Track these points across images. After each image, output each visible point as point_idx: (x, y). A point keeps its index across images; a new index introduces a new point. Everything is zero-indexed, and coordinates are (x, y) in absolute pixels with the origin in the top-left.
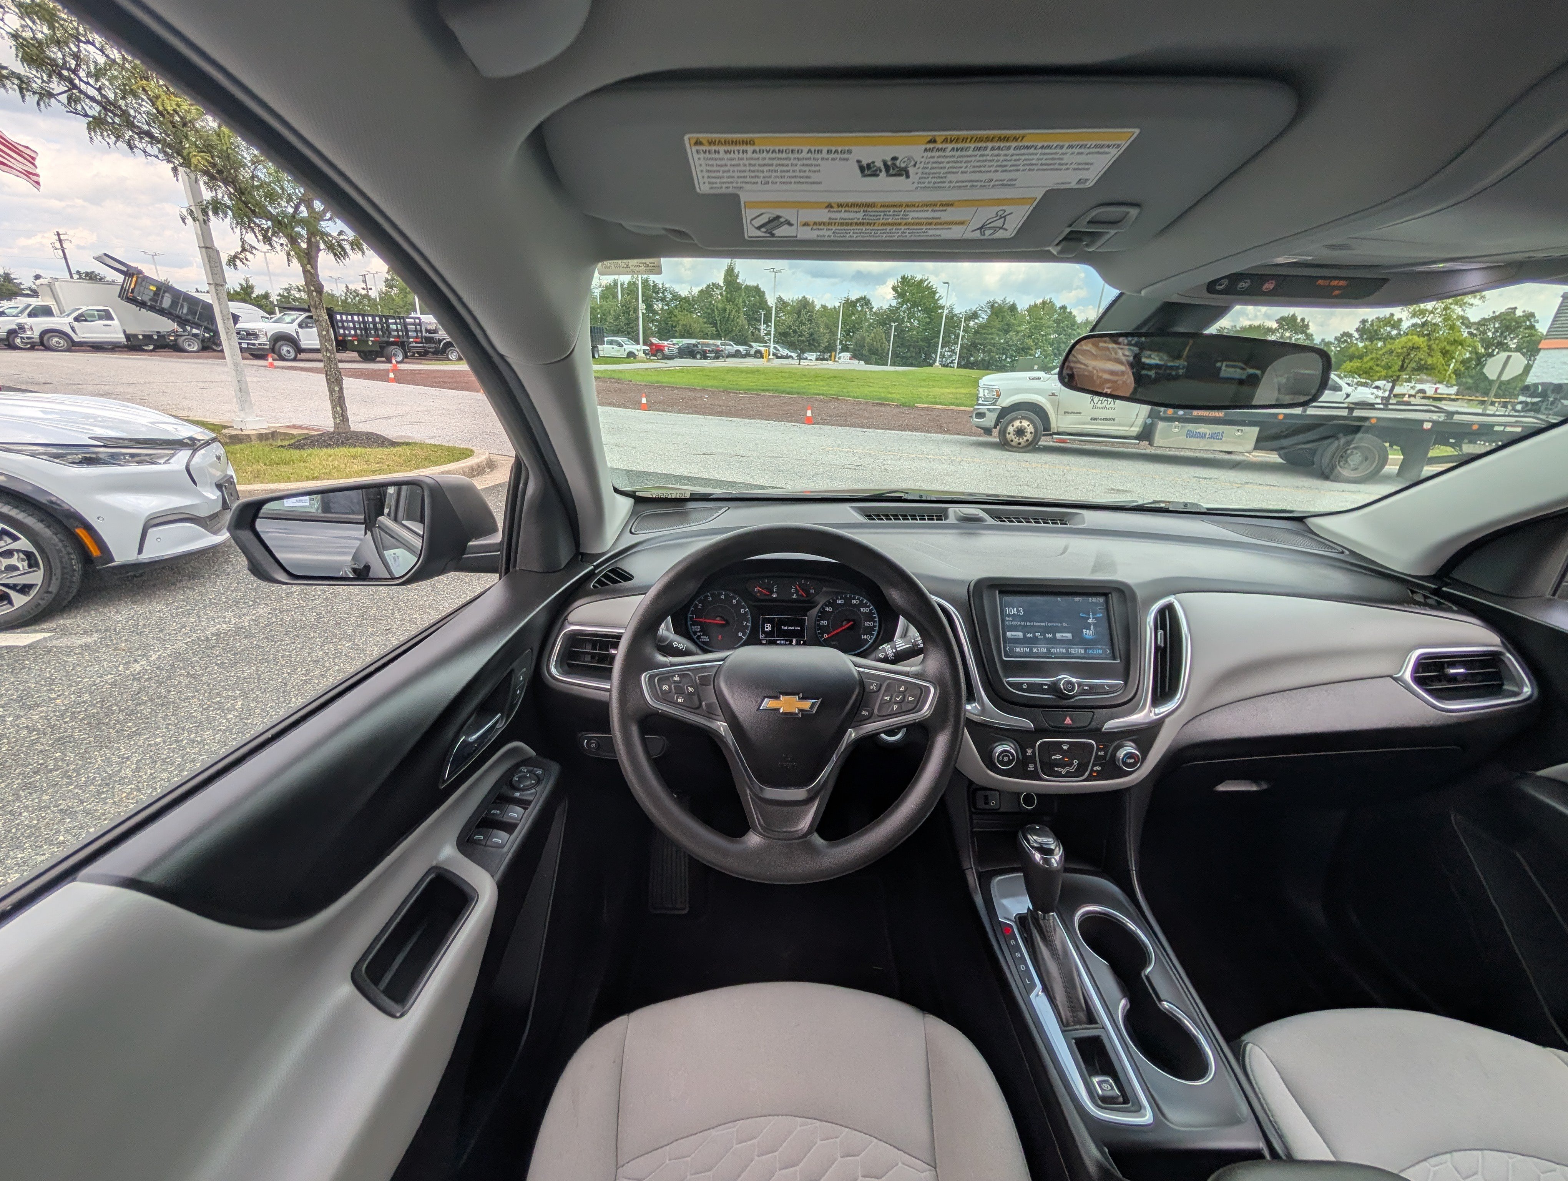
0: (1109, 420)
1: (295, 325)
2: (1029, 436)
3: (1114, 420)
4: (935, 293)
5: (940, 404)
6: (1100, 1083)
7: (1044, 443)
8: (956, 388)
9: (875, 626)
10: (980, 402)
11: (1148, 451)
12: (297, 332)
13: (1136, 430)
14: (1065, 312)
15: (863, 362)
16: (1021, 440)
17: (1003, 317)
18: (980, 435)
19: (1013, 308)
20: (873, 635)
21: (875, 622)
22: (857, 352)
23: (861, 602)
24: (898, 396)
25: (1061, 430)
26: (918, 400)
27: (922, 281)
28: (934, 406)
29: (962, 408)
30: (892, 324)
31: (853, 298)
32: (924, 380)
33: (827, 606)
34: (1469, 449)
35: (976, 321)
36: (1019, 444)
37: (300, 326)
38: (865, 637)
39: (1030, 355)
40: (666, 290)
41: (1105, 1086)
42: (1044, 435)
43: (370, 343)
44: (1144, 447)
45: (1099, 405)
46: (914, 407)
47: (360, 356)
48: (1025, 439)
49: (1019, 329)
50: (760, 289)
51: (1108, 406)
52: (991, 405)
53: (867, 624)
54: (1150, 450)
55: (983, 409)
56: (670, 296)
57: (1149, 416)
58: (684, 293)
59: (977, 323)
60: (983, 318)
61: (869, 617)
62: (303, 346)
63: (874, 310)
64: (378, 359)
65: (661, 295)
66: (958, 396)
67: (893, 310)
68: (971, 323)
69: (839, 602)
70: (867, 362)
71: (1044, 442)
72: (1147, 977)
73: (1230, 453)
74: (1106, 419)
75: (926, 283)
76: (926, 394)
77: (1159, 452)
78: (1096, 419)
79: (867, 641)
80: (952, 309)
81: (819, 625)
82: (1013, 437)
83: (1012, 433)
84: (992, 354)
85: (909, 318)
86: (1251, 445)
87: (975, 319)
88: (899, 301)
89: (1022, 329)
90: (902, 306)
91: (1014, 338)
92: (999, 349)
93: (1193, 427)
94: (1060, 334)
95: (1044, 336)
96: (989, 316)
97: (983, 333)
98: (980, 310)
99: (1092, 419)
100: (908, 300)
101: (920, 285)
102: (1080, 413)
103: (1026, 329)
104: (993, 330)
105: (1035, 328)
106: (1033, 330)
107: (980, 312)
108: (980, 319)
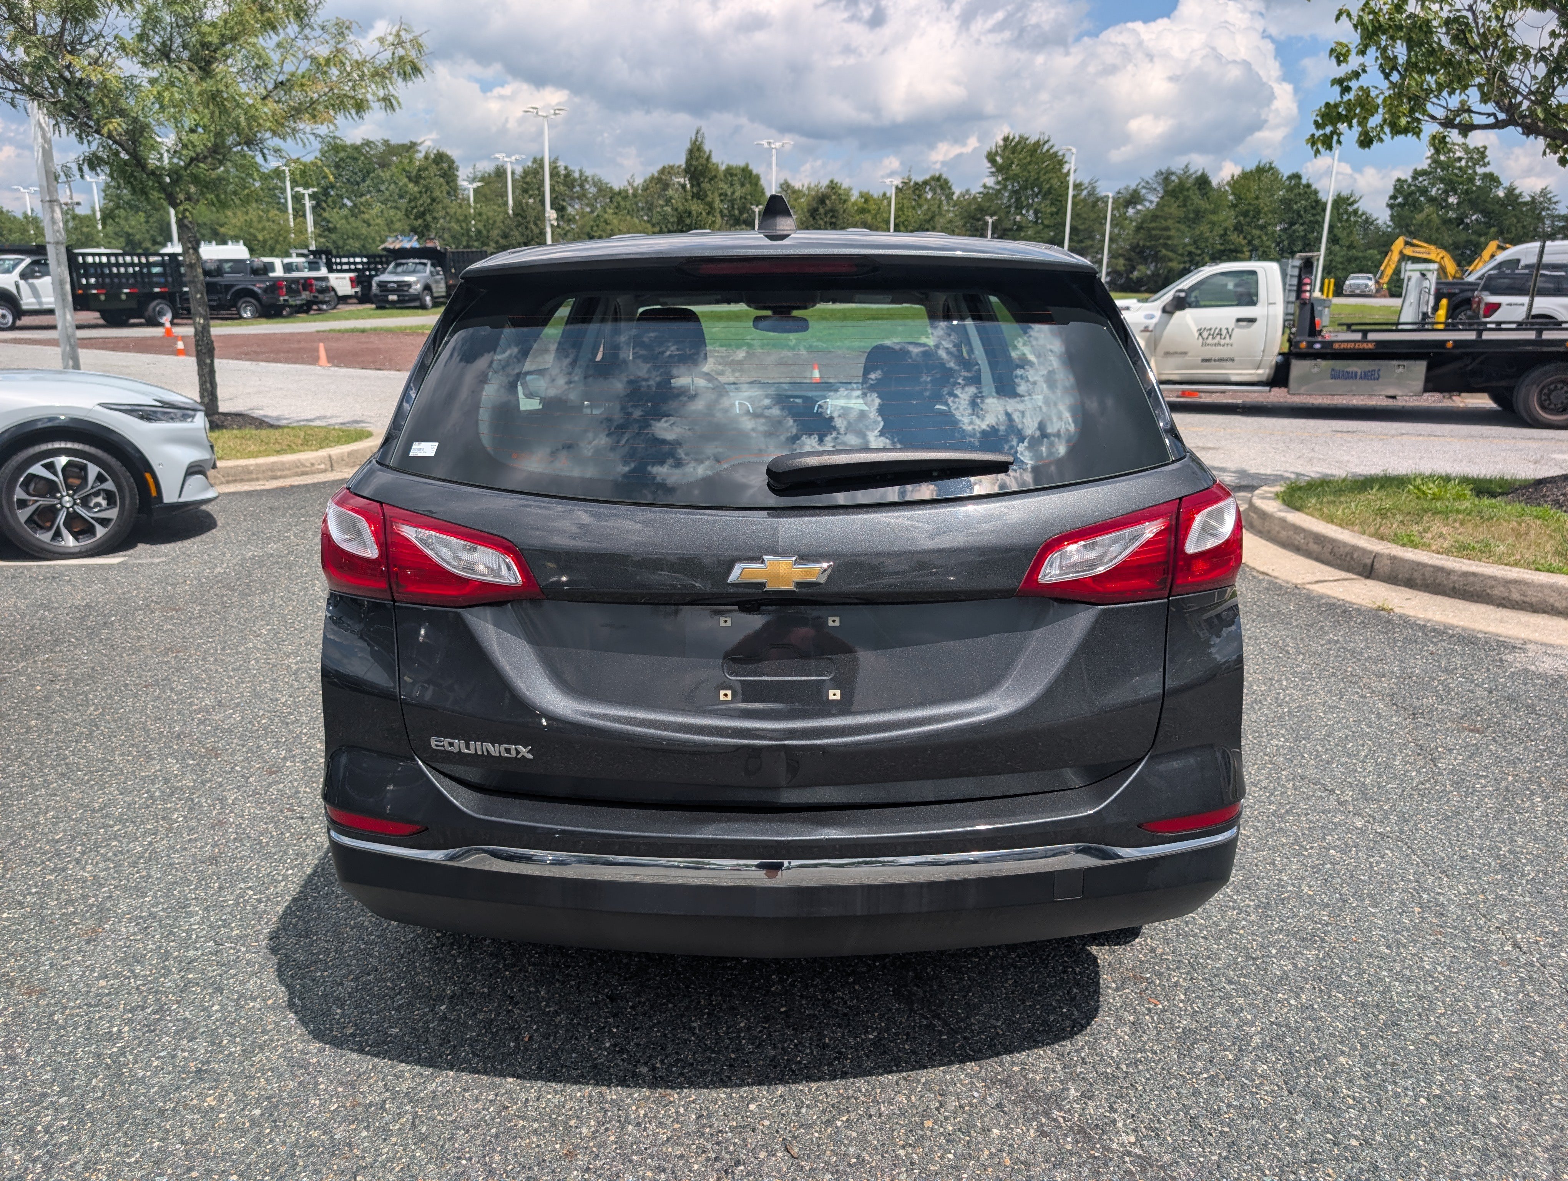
0: (1226, 360)
1: (15, 275)
3: (1232, 360)
4: (1061, 163)
11: (1282, 402)
12: (17, 287)
13: (1263, 373)
14: (1298, 185)
17: (1187, 198)
19: (1203, 182)
27: (1038, 145)
30: (987, 218)
31: (920, 179)
35: (1139, 207)
37: (24, 276)
40: (586, 180)
43: (124, 297)
45: (1210, 341)
47: (103, 317)
49: (1214, 218)
50: (751, 173)
51: (1222, 342)
54: (1285, 401)
56: (593, 190)
57: (1281, 354)
58: (617, 184)
59: (1138, 212)
60: (1152, 199)
62: (24, 307)
63: (955, 197)
64: (132, 321)
65: (578, 189)
67: (988, 195)
68: (1131, 211)
73: (1396, 398)
74: (1222, 360)
75: (1046, 148)
78: (1208, 360)
80: (1094, 188)
84: (1171, 264)
85: (1019, 207)
86: (1420, 384)
87: (1136, 203)
88: (1000, 178)
89: (1222, 218)
90: (1005, 187)
91: (1208, 234)
92: (1182, 255)
93: (1339, 364)
94: (1292, 224)
95: (1263, 227)
96: (1162, 198)
97: (1153, 229)
98: (1144, 187)
99: (1204, 360)
100: (1015, 177)
101: (1036, 151)
102: (1185, 353)
103: (1228, 217)
104: (1170, 223)
105: (1245, 214)
106: (1241, 218)
107: (1144, 191)
108: (1146, 204)
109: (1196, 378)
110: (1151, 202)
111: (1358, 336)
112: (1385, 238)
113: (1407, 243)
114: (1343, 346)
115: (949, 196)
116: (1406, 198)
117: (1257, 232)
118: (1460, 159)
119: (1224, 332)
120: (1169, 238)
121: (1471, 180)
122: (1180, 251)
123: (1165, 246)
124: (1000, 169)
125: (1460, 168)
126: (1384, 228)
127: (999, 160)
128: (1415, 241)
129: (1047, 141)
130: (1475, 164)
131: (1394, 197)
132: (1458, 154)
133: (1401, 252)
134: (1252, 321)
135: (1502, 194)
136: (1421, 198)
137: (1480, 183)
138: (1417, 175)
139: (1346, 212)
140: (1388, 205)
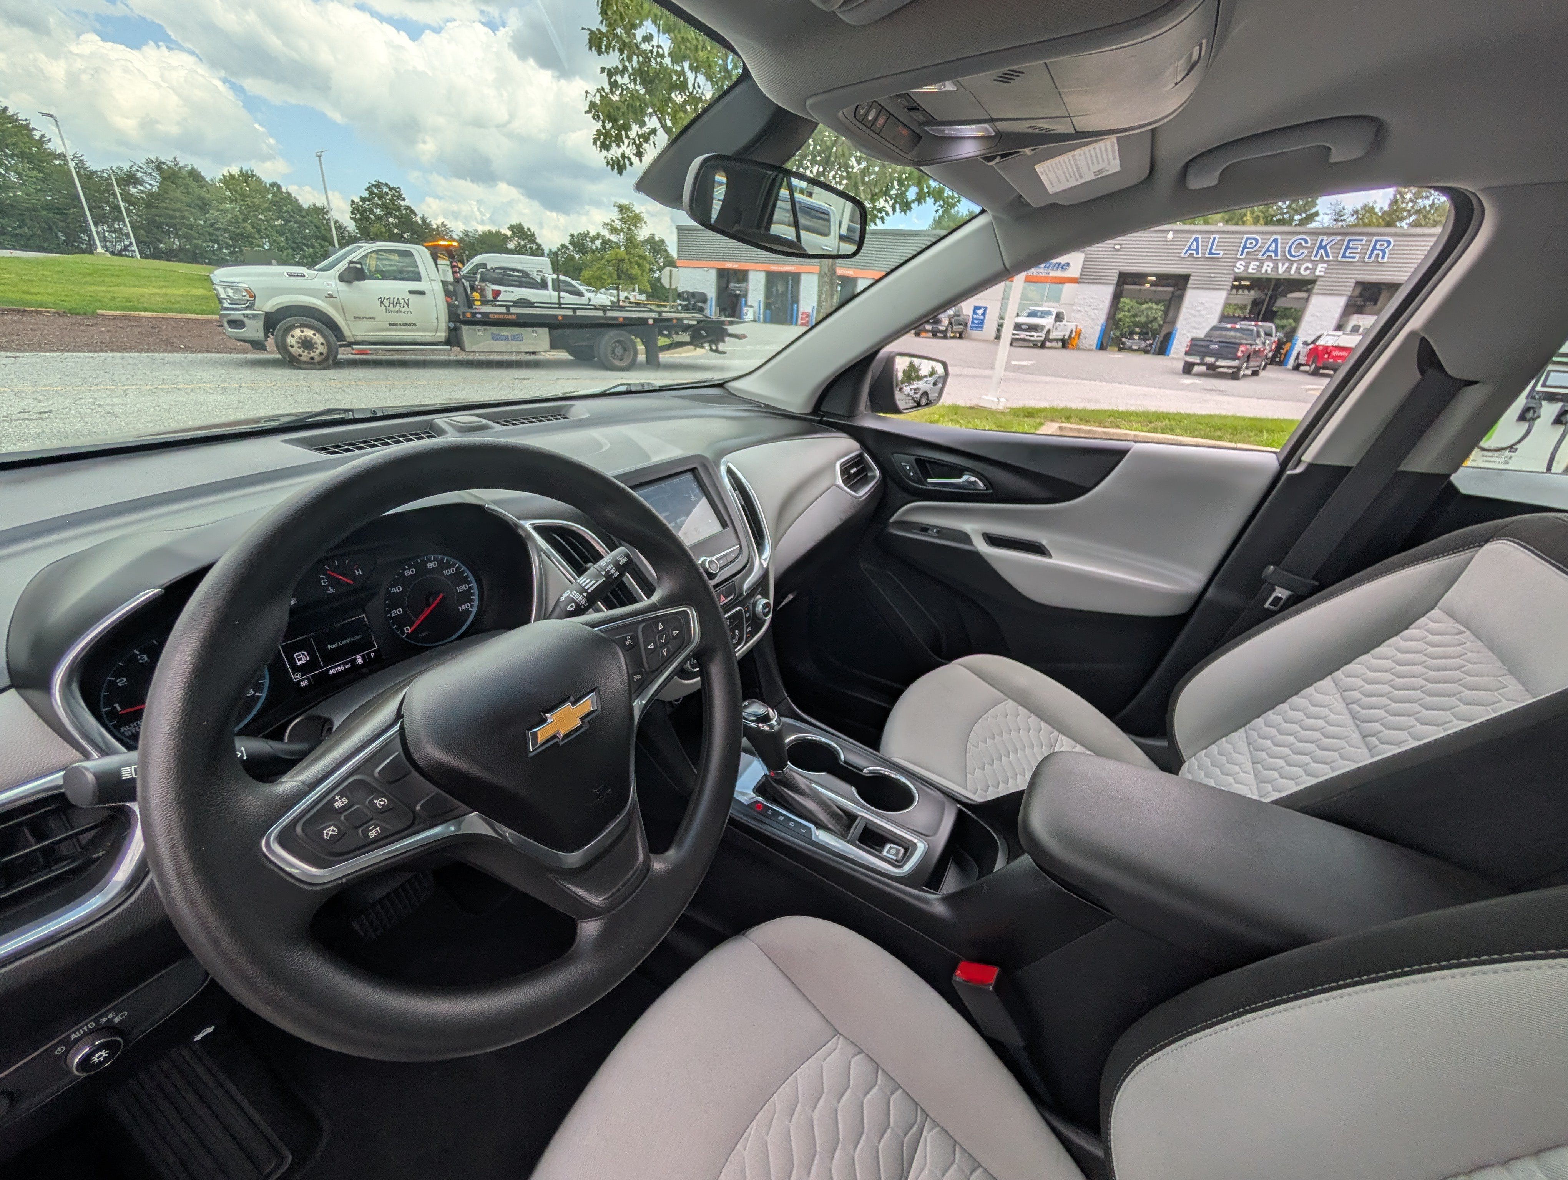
0: (410, 325)
2: (321, 348)
3: (415, 325)
4: (32, 131)
5: (145, 310)
6: (888, 852)
7: (344, 357)
8: (161, 287)
9: (471, 588)
10: (226, 305)
11: (460, 357)
13: (441, 335)
14: (280, 192)
16: (312, 354)
17: (186, 186)
18: (245, 351)
19: (196, 175)
20: (473, 600)
21: (469, 583)
23: (441, 562)
24: (50, 299)
25: (359, 339)
26: (98, 304)
28: (136, 314)
29: (189, 316)
32: (90, 275)
33: (392, 586)
34: (677, 338)
35: (140, 187)
36: (312, 358)
38: (464, 607)
39: (259, 246)
41: (891, 851)
42: (341, 346)
44: (455, 354)
45: (391, 308)
46: (95, 316)
48: (318, 352)
49: (222, 206)
51: (402, 309)
52: (247, 308)
53: (460, 589)
54: (462, 356)
55: (237, 315)
57: (450, 321)
59: (142, 191)
60: (150, 184)
61: (459, 578)
66: (173, 299)
68: (133, 190)
69: (407, 573)
71: (344, 354)
72: (845, 762)
73: (534, 353)
74: (406, 325)
76: (109, 295)
77: (471, 357)
78: (394, 325)
79: (468, 612)
81: (391, 617)
82: (300, 351)
83: (296, 345)
86: (547, 345)
87: (134, 183)
93: (494, 330)
94: (287, 221)
96: (161, 183)
97: (164, 208)
98: (138, 170)
99: (390, 325)
102: (374, 318)
104: (181, 206)
107: (140, 174)
108: (147, 185)
109: (388, 339)
111: (504, 310)
114: (496, 316)
116: (361, 214)
118: (387, 193)
119: (402, 301)
120: (185, 218)
121: (399, 209)
123: (185, 225)
125: (389, 200)
126: (352, 231)
130: (397, 199)
131: (353, 213)
132: (385, 190)
134: (422, 293)
135: (420, 222)
136: (372, 217)
137: (404, 212)
138: (363, 200)
139: (324, 218)
140: (352, 218)
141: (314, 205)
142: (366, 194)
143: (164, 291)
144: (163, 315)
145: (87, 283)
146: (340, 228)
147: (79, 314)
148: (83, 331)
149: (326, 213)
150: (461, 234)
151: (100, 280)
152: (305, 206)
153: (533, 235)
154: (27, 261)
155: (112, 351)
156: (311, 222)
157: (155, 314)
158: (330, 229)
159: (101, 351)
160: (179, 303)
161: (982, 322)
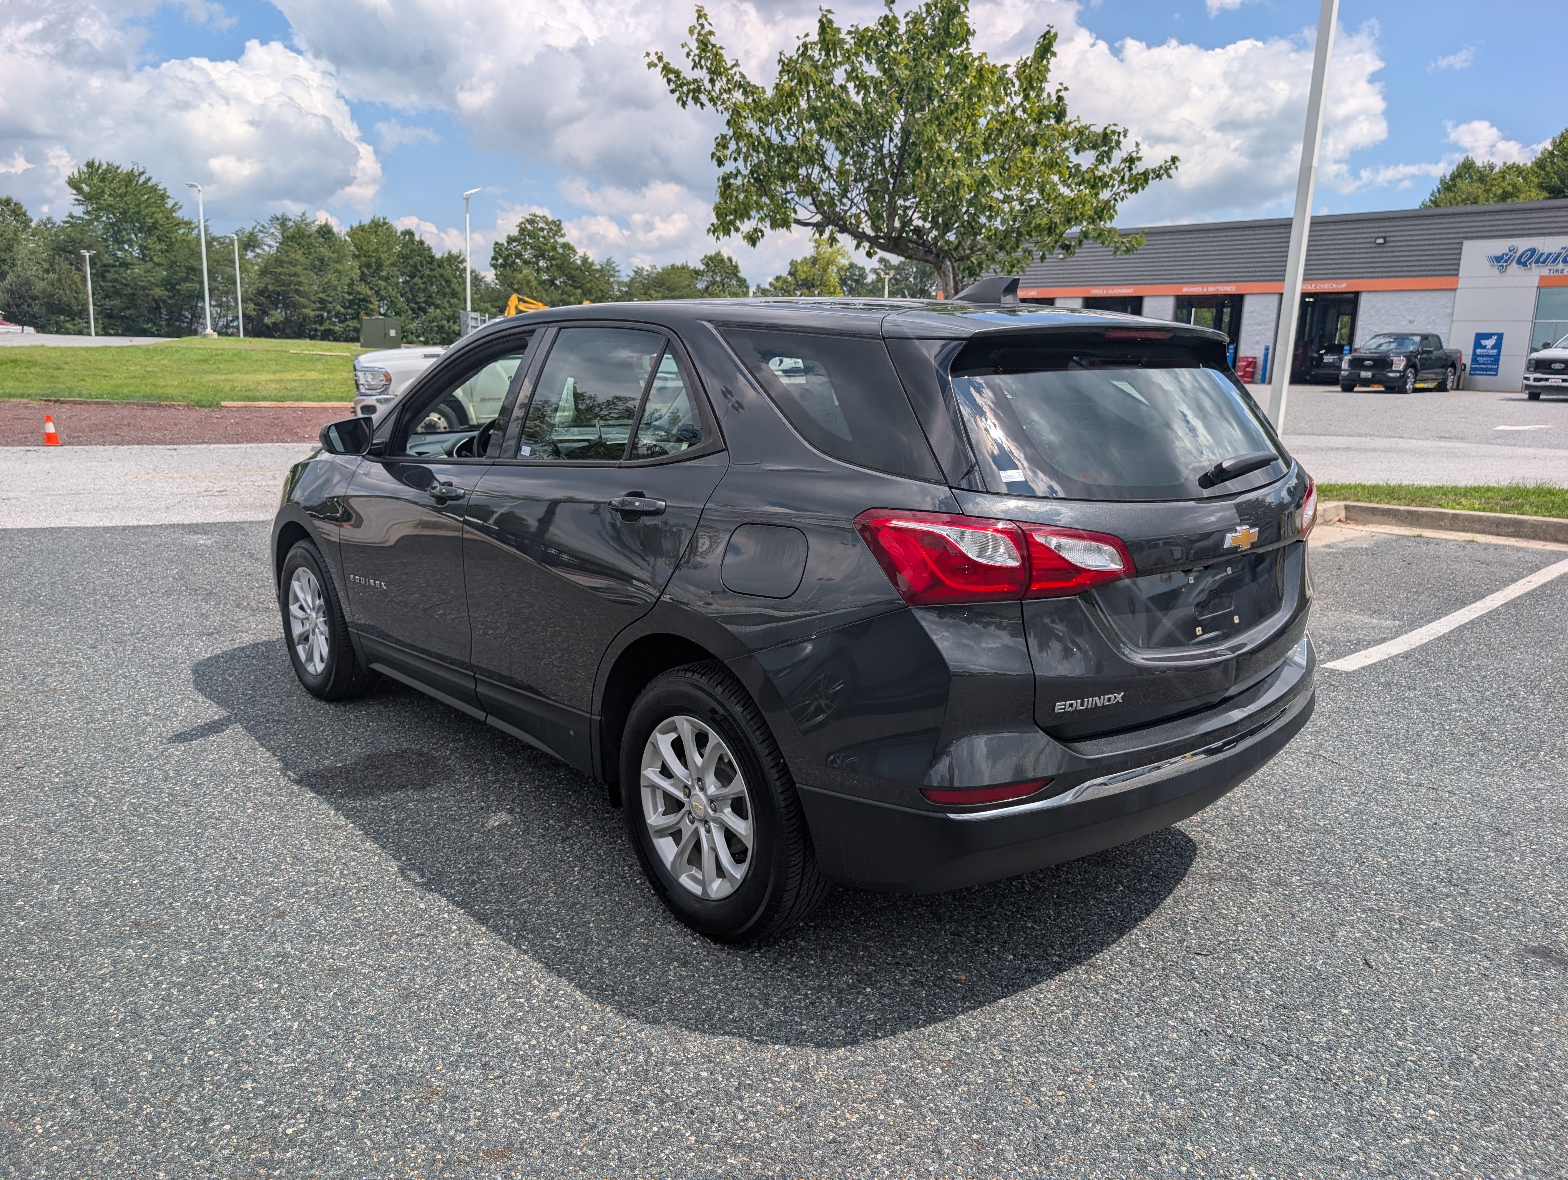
4: (163, 197)
5: (264, 399)
8: (275, 372)
10: (363, 390)
14: (412, 240)
15: (29, 330)
17: (310, 245)
19: (324, 231)
22: (14, 309)
24: (178, 391)
26: (220, 395)
27: (132, 175)
28: (257, 404)
30: (84, 252)
32: (205, 361)
35: (258, 251)
49: (340, 267)
52: (380, 394)
55: (371, 400)
59: (258, 256)
60: (270, 245)
63: (33, 225)
66: (288, 386)
67: (78, 226)
68: (252, 256)
70: (41, 328)
75: (142, 179)
76: (229, 385)
84: (305, 311)
85: (119, 242)
87: (254, 247)
88: (90, 208)
89: (347, 267)
90: (97, 218)
91: (336, 283)
92: (314, 302)
94: (412, 277)
95: (386, 279)
96: (281, 243)
97: (280, 274)
98: (260, 231)
100: (110, 208)
101: (130, 181)
103: (352, 268)
104: (298, 269)
105: (368, 266)
106: (365, 270)
107: (261, 235)
108: (266, 248)
110: (270, 246)
112: (496, 295)
113: (520, 300)
115: (27, 223)
116: (505, 260)
117: (382, 283)
118: (542, 229)
120: (300, 284)
121: (554, 249)
122: (313, 298)
123: (297, 292)
124: (89, 198)
125: (544, 237)
126: (493, 285)
127: (86, 188)
128: (526, 298)
129: (143, 173)
130: (554, 235)
131: (495, 258)
132: (541, 225)
133: (516, 308)
135: (579, 262)
136: (518, 261)
137: (561, 251)
138: (511, 240)
139: (458, 268)
140: (492, 265)
141: (449, 253)
142: (515, 232)
143: (277, 376)
144: (281, 404)
145: (205, 372)
146: (477, 279)
147: (205, 407)
148: (216, 424)
149: (462, 262)
150: (632, 274)
151: (215, 366)
152: (438, 256)
153: (736, 267)
154: (147, 350)
155: (247, 442)
156: (442, 276)
157: (274, 404)
158: (464, 282)
159: (238, 442)
160: (294, 389)
161: (1496, 359)
